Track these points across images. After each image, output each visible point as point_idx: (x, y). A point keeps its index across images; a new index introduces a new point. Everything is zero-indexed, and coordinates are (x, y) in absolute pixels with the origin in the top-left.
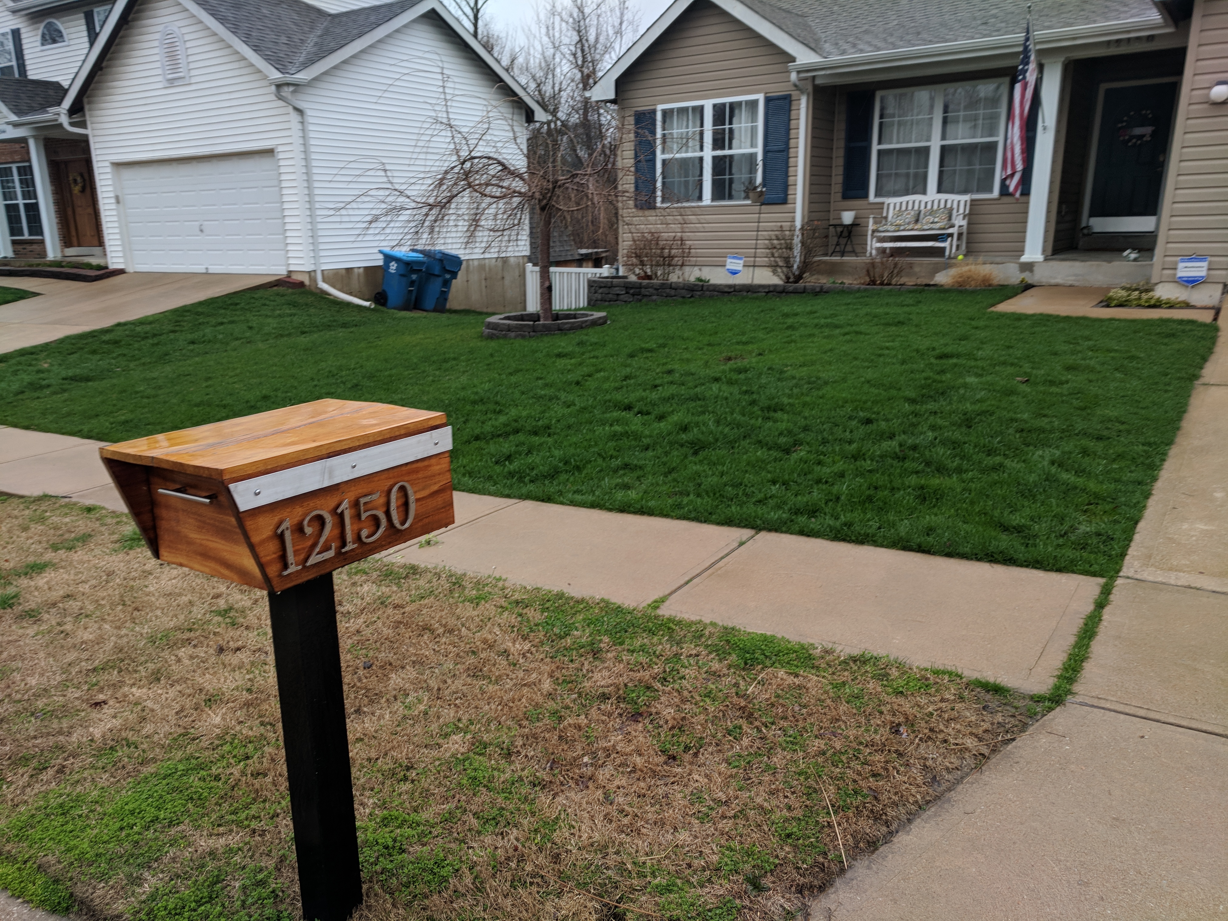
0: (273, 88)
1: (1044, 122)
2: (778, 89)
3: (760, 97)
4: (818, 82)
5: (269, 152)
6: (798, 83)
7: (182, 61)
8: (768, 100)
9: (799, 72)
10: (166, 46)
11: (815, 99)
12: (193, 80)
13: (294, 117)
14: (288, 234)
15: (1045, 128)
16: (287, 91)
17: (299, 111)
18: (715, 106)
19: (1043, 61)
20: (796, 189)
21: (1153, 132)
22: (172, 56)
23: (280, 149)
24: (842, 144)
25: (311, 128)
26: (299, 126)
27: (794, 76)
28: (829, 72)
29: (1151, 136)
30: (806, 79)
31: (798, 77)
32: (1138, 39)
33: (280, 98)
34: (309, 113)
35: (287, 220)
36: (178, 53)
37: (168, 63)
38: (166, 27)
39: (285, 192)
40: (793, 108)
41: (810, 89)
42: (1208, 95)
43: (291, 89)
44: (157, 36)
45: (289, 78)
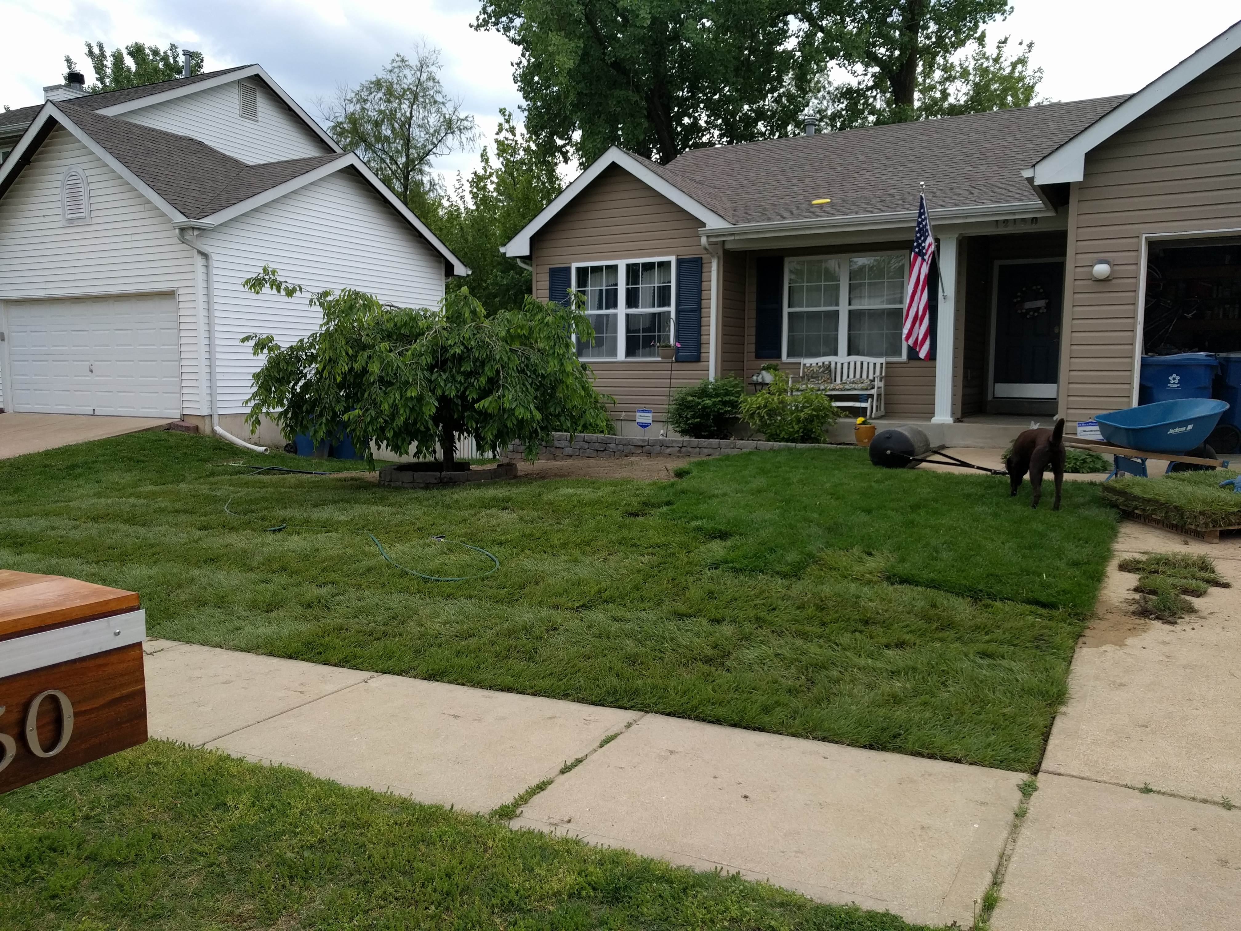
0: (177, 231)
1: (943, 291)
2: (689, 253)
3: (673, 259)
4: (728, 246)
5: (169, 295)
6: (708, 247)
7: (85, 202)
8: (679, 262)
9: (708, 237)
10: (68, 187)
11: (725, 263)
12: (94, 221)
13: (200, 261)
14: (184, 377)
15: (945, 297)
16: (191, 235)
17: (205, 255)
18: (628, 266)
19: (939, 237)
20: (709, 348)
21: (1047, 304)
22: (74, 197)
23: (181, 291)
24: (754, 305)
25: (215, 271)
26: (203, 270)
27: (704, 240)
28: (737, 238)
29: (1046, 308)
30: (716, 243)
31: (708, 241)
32: (1023, 220)
33: (183, 241)
34: (214, 257)
35: (184, 362)
36: (81, 194)
37: (69, 204)
38: (70, 169)
39: (183, 334)
40: (704, 270)
41: (721, 253)
42: (1091, 272)
43: (196, 233)
44: (61, 177)
45: (194, 222)
